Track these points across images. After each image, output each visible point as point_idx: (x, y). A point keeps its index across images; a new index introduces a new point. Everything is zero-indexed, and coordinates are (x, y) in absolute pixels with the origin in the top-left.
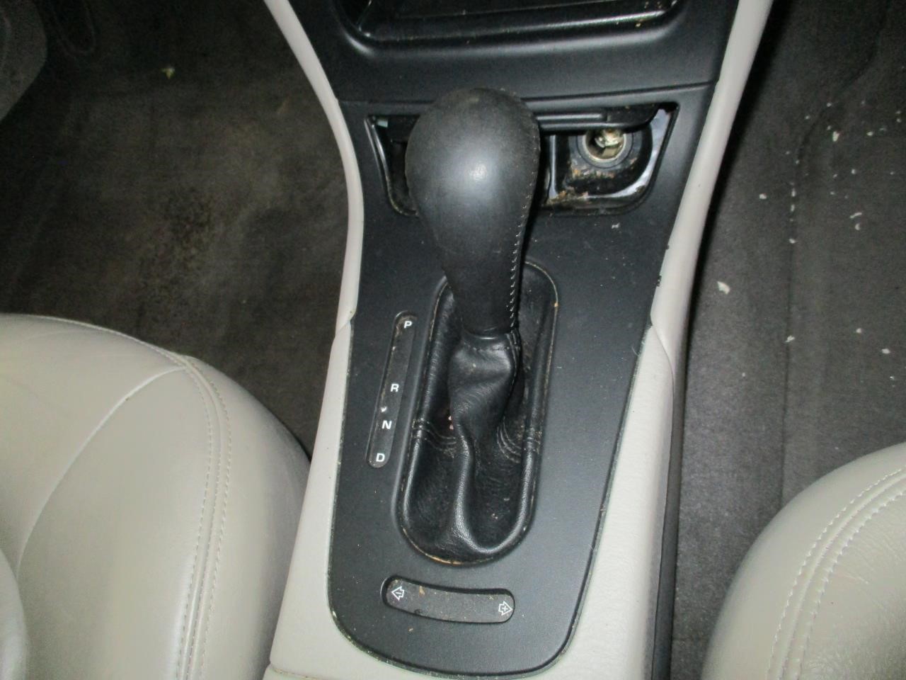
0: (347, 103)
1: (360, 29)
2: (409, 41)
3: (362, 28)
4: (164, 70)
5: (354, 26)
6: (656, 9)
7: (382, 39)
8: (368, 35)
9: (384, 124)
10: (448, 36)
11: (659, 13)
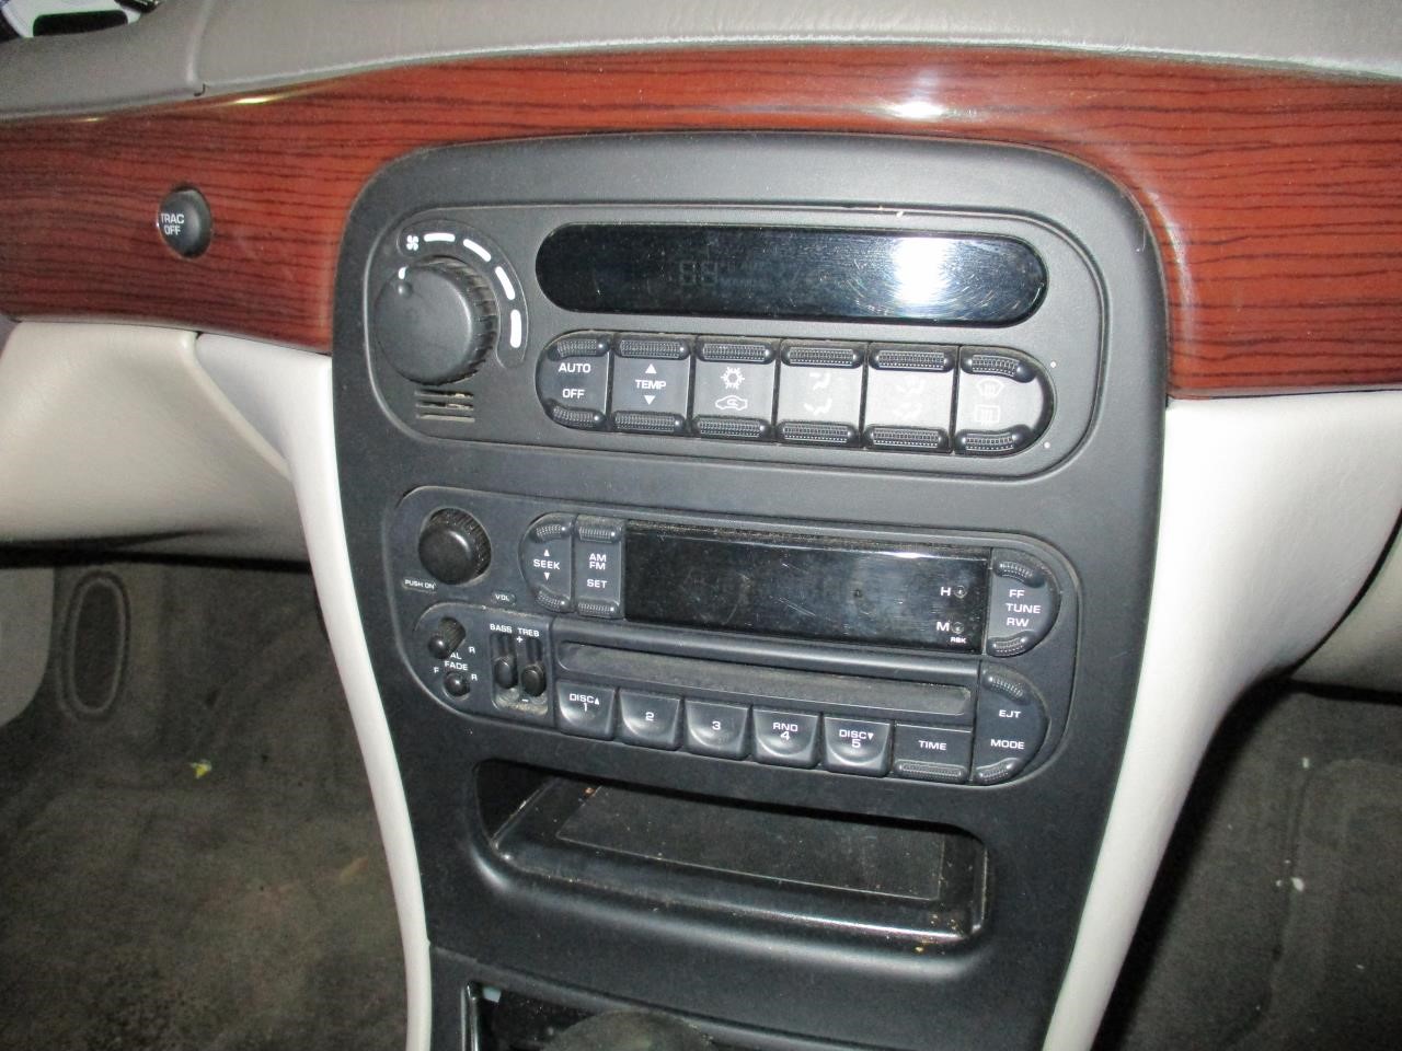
0: (441, 951)
1: (497, 846)
2: (567, 882)
3: (500, 846)
4: (194, 765)
5: (488, 839)
6: (948, 930)
7: (527, 870)
8: (507, 857)
9: (493, 996)
10: (628, 891)
11: (953, 936)
